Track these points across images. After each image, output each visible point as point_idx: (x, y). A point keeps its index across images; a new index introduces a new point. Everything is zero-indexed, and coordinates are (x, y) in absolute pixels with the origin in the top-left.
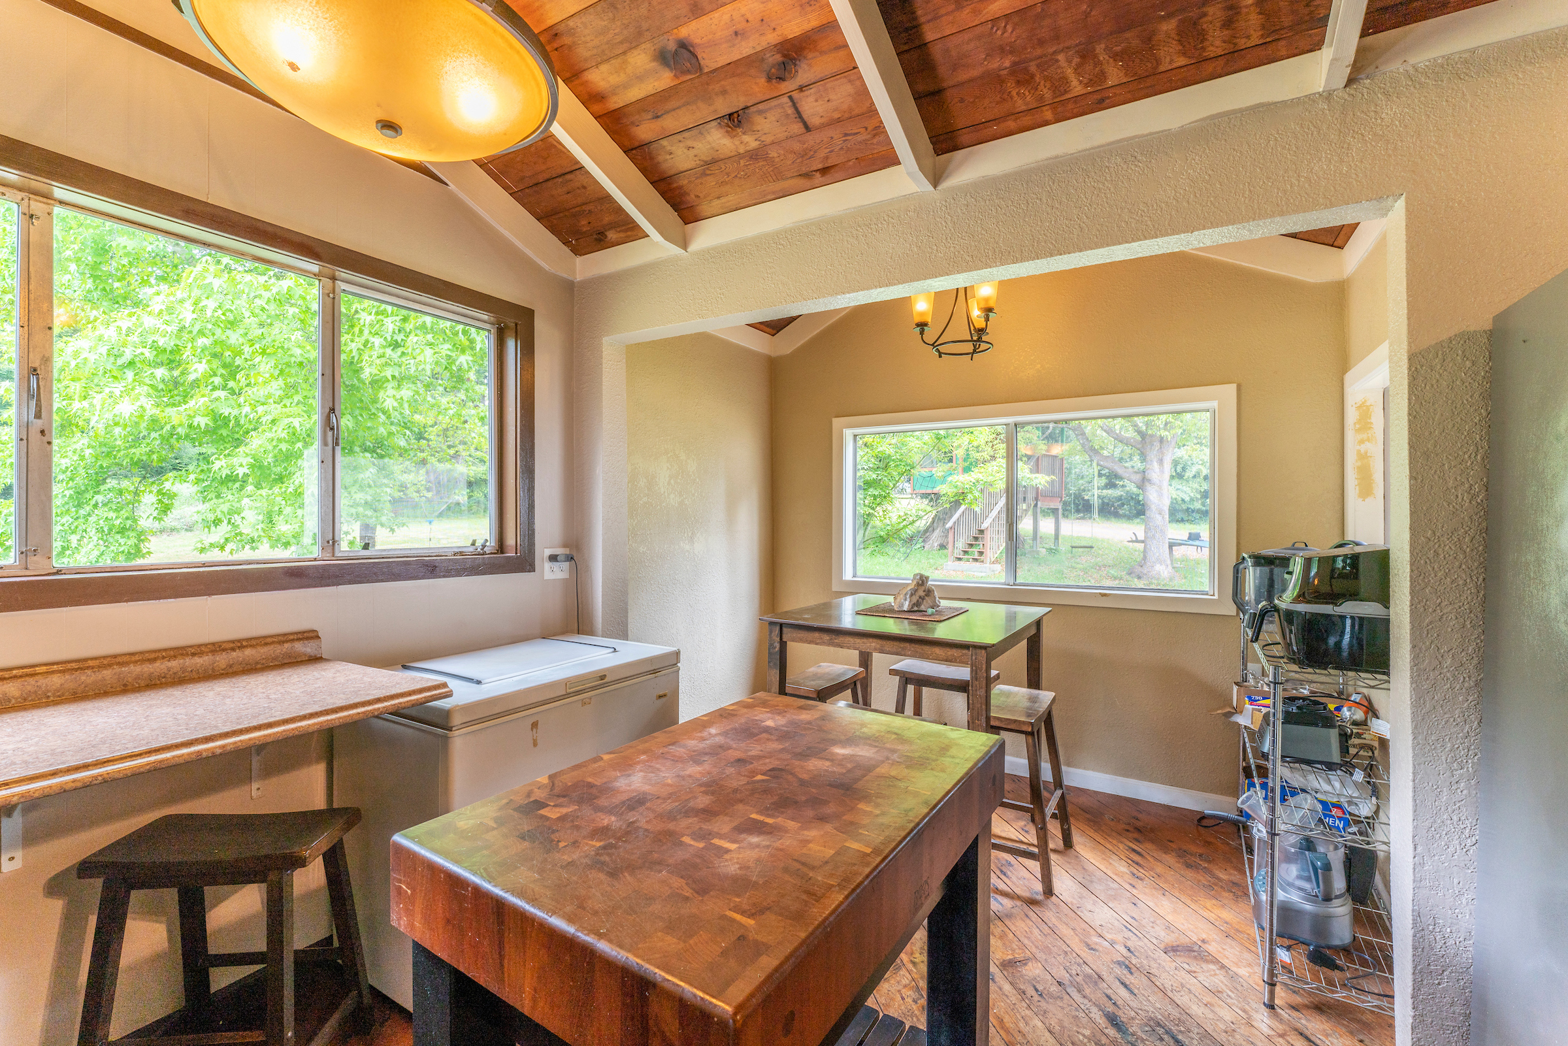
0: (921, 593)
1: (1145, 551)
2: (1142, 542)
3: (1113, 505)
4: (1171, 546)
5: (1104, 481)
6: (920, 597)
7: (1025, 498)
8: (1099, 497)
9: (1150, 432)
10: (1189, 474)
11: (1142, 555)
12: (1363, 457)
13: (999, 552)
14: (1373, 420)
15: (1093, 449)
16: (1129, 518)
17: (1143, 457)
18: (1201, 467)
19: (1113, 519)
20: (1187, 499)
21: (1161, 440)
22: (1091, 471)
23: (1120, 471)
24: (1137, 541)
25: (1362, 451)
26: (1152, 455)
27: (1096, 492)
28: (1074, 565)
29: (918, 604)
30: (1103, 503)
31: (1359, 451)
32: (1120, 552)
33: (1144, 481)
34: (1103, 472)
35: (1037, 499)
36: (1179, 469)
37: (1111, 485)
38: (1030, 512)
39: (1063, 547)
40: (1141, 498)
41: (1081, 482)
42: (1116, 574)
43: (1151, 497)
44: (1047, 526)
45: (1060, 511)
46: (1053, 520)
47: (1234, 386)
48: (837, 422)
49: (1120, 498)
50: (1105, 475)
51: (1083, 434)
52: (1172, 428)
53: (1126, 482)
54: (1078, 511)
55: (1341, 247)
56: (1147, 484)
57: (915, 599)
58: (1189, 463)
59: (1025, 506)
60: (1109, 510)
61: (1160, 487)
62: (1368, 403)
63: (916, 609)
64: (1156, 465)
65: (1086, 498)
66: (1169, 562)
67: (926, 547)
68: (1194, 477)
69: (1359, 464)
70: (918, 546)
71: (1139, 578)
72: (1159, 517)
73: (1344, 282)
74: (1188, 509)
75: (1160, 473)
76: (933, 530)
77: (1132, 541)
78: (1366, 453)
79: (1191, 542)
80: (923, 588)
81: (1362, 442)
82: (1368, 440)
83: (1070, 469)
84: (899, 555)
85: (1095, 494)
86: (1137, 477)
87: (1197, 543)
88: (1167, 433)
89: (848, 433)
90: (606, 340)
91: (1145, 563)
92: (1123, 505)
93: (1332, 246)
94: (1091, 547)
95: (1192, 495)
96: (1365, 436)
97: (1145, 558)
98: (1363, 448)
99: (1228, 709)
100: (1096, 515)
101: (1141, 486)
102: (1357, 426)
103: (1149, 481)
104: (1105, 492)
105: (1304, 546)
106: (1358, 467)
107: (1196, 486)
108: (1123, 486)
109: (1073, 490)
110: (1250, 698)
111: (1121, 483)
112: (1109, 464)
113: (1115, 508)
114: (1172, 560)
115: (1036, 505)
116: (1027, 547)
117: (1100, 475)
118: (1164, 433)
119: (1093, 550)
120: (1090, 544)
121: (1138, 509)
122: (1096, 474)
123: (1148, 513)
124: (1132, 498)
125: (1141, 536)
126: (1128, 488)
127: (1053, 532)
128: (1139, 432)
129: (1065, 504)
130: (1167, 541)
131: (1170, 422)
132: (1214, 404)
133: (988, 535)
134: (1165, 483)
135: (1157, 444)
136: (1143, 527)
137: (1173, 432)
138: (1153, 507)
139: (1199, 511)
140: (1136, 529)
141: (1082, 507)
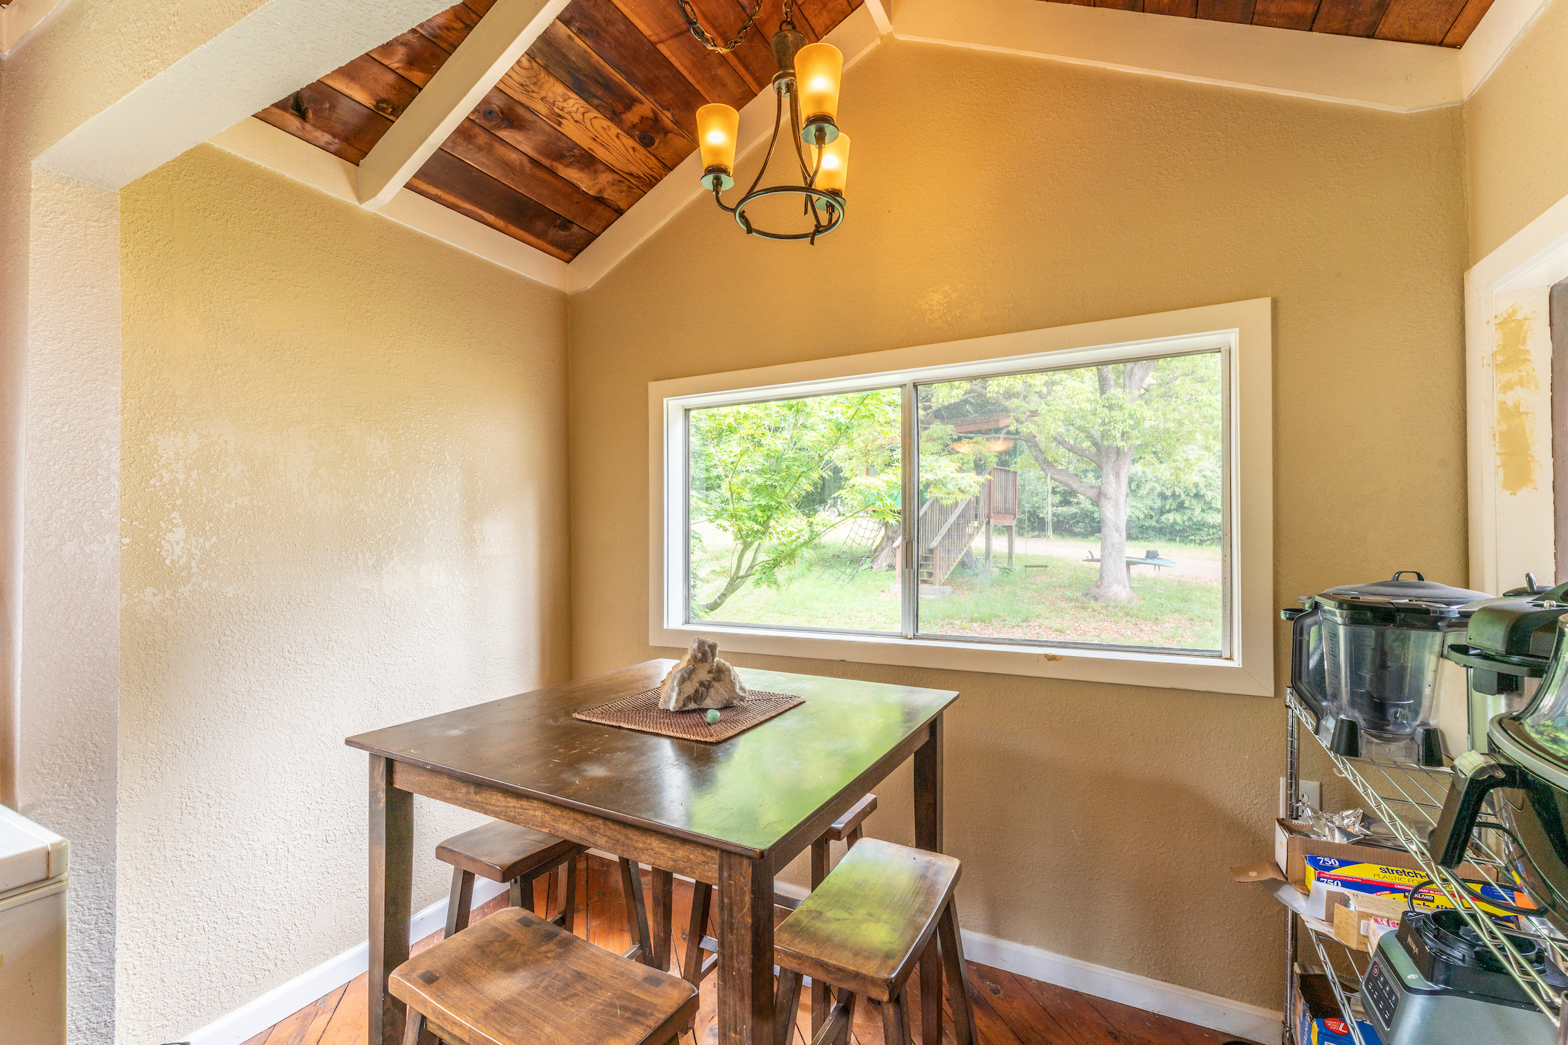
0: (703, 675)
1: (1101, 571)
2: (1098, 561)
3: (1068, 523)
4: (1129, 564)
5: (1058, 498)
6: (702, 684)
7: (976, 515)
8: (1054, 515)
9: (1106, 443)
10: (1143, 492)
11: (1098, 575)
12: (1510, 413)
13: (949, 573)
14: (1530, 345)
15: (1046, 461)
16: (1085, 535)
17: (1099, 472)
18: (1156, 485)
19: (1068, 537)
20: (1142, 516)
21: (1118, 451)
22: (1046, 488)
23: (1075, 486)
24: (1093, 560)
25: (1510, 404)
26: (1108, 469)
27: (1050, 509)
28: (1028, 585)
29: (697, 697)
30: (1059, 521)
31: (1503, 404)
32: (1075, 571)
33: (1098, 498)
34: (1058, 490)
35: (989, 517)
36: (1133, 487)
37: (1066, 502)
38: (983, 529)
39: (1017, 567)
40: (1095, 516)
41: (1035, 499)
42: (1071, 595)
43: (1108, 514)
44: (1000, 544)
45: (1014, 529)
46: (1007, 539)
47: (1266, 303)
48: (653, 387)
49: (1075, 516)
50: (1059, 492)
51: (1036, 445)
52: (1129, 438)
53: (1081, 497)
54: (1033, 529)
55: (1457, 45)
56: (1103, 498)
57: (690, 688)
58: (1143, 480)
59: (976, 524)
60: (1064, 527)
61: (1117, 502)
62: (1520, 316)
63: (692, 706)
64: (1112, 478)
65: (1041, 516)
66: (1127, 583)
67: (874, 567)
68: (1148, 494)
69: (1504, 427)
70: (866, 566)
71: (1096, 599)
72: (1116, 535)
73: (1461, 108)
74: (1143, 526)
75: (1116, 488)
76: (883, 550)
77: (1088, 560)
78: (1517, 406)
79: (1149, 561)
80: (707, 666)
81: (1507, 387)
82: (1521, 382)
83: (1023, 486)
84: (844, 577)
85: (1048, 512)
86: (1093, 493)
87: (1155, 561)
88: (1124, 443)
89: (673, 406)
90: (34, 163)
91: (1102, 583)
92: (1078, 522)
93: (1441, 44)
94: (1046, 567)
95: (1146, 512)
96: (1514, 376)
97: (1101, 577)
98: (1511, 398)
99: (1271, 875)
100: (1050, 533)
101: (1096, 502)
102: (1500, 358)
103: (1105, 495)
104: (1060, 510)
105: (1413, 579)
106: (1501, 434)
107: (1150, 503)
108: (1078, 503)
109: (1027, 507)
110: (1314, 862)
111: (1076, 500)
112: (1064, 479)
113: (1071, 526)
114: (1129, 581)
115: (988, 523)
116: (979, 566)
117: (1054, 492)
118: (1120, 443)
119: (1048, 569)
120: (1044, 564)
121: (1092, 527)
122: (1050, 491)
123: (1103, 530)
124: (1087, 516)
125: (1097, 556)
126: (1082, 506)
127: (1006, 550)
128: (1095, 444)
129: (1020, 521)
130: (1124, 560)
131: (1127, 432)
132: (1231, 337)
133: (938, 555)
134: (1122, 499)
135: (1113, 457)
136: (1099, 545)
137: (1130, 442)
138: (1110, 524)
139: (1154, 529)
140: (1092, 547)
141: (1035, 524)
